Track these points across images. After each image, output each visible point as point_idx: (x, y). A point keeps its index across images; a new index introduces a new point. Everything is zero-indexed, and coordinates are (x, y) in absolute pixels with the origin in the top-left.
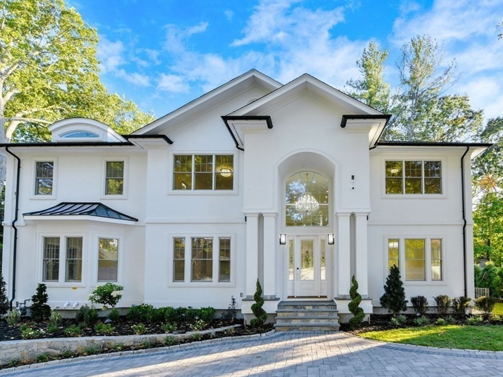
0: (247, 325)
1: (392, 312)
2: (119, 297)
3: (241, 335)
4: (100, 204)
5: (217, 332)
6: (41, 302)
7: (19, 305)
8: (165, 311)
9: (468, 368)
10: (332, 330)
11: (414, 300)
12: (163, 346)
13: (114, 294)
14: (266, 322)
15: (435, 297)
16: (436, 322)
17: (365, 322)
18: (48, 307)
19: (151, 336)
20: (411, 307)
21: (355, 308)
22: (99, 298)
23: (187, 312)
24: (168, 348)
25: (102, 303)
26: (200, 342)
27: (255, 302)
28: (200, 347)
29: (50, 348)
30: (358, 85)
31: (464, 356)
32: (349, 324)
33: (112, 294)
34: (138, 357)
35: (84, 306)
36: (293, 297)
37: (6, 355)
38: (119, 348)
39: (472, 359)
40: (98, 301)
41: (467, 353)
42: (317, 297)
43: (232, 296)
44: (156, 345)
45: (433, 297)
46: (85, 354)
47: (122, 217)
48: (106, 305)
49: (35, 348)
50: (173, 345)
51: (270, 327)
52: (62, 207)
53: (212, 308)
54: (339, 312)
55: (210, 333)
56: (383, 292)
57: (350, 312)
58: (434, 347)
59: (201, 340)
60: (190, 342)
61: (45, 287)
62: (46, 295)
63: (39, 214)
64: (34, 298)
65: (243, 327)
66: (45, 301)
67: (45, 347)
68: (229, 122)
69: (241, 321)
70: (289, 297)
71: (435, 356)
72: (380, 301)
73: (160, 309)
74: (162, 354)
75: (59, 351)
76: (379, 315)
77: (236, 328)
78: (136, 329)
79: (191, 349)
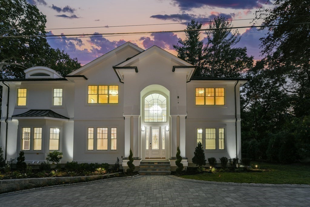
0: (125, 172)
1: (198, 166)
2: (61, 158)
3: (122, 177)
4: (50, 111)
5: (110, 175)
6: (22, 161)
7: (9, 162)
8: (84, 165)
9: (226, 189)
10: (167, 174)
11: (209, 160)
12: (85, 181)
13: (58, 156)
14: (135, 171)
15: (220, 158)
16: (220, 171)
17: (184, 171)
18: (25, 163)
19: (78, 177)
20: (208, 163)
21: (179, 163)
22: (51, 158)
23: (95, 166)
24: (87, 182)
25: (52, 161)
26: (102, 180)
27: (129, 160)
28: (103, 182)
29: (30, 183)
30: (185, 43)
31: (226, 185)
32: (176, 172)
33: (57, 157)
34: (73, 186)
35: (43, 162)
36: (148, 158)
37: (9, 186)
38: (63, 183)
39: (230, 186)
40: (50, 160)
41: (228, 184)
42: (160, 158)
43: (118, 158)
44: (81, 181)
45: (219, 158)
46: (47, 185)
47: (61, 117)
48: (54, 162)
49: (23, 182)
50: (89, 181)
51: (136, 173)
52: (31, 112)
53: (107, 164)
54: (171, 166)
55: (107, 176)
56: (194, 155)
57: (176, 166)
58: (214, 181)
59: (103, 179)
60: (98, 180)
61: (24, 153)
62: (24, 157)
63: (20, 116)
64: (18, 159)
65: (123, 173)
66: (24, 160)
67: (27, 182)
68: (117, 70)
69: (122, 170)
70: (146, 158)
71: (213, 185)
72: (192, 160)
73: (81, 164)
74: (85, 185)
75: (34, 184)
76: (192, 167)
77: (119, 173)
78: (70, 174)
79: (98, 183)
